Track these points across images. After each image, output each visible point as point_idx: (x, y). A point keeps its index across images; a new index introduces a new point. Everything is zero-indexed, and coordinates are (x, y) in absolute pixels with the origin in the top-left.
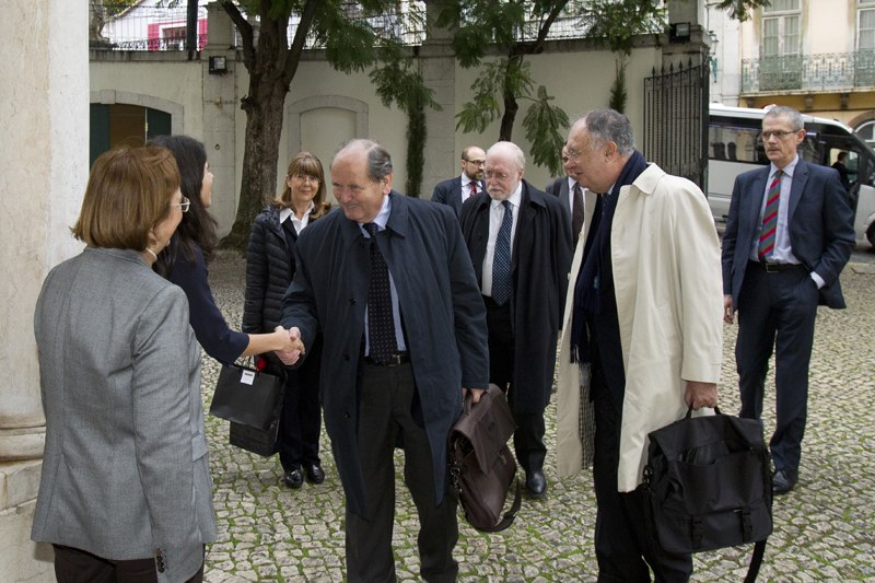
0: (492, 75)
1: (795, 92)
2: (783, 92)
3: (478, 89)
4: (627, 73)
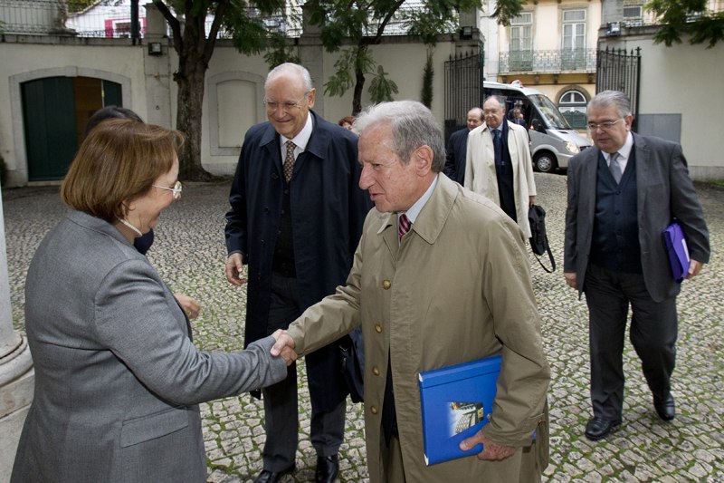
0: (347, 58)
1: (529, 73)
2: (523, 73)
3: (339, 68)
4: (434, 58)
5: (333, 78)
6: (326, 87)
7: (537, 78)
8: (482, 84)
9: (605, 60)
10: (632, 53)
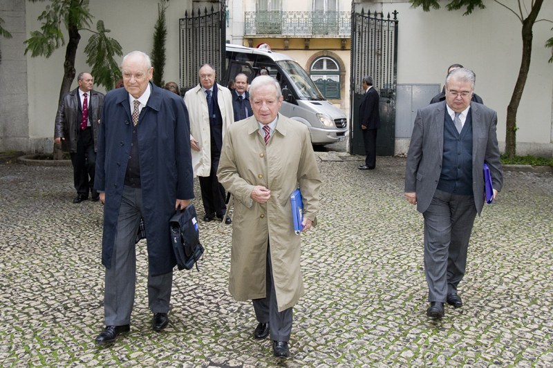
0: (57, 9)
1: (278, 36)
2: (271, 36)
3: (45, 21)
4: (166, 14)
5: (37, 33)
6: (27, 45)
7: (287, 42)
8: (224, 47)
9: (360, 23)
10: (389, 16)
